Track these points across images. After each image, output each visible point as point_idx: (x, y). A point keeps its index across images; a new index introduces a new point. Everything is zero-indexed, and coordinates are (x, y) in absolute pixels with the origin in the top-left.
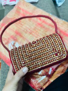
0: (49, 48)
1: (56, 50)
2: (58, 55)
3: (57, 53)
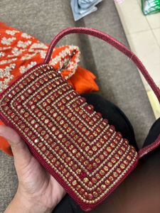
0: (91, 149)
1: (94, 168)
2: (82, 180)
3: (87, 176)
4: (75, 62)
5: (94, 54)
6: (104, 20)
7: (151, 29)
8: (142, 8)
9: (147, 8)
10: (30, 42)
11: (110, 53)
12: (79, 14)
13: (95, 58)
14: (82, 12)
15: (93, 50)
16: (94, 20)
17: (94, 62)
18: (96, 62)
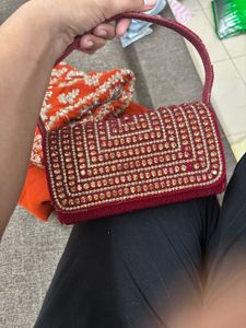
0: (170, 142)
1: (190, 152)
3: (194, 163)
4: (128, 91)
5: (150, 91)
6: (163, 46)
7: (230, 58)
8: (216, 30)
9: (223, 29)
10: (66, 70)
11: (173, 89)
12: (128, 38)
13: (152, 97)
14: (131, 35)
15: (149, 85)
16: (148, 45)
17: (151, 102)
18: (153, 101)
